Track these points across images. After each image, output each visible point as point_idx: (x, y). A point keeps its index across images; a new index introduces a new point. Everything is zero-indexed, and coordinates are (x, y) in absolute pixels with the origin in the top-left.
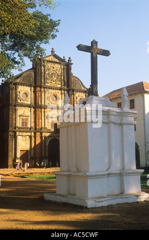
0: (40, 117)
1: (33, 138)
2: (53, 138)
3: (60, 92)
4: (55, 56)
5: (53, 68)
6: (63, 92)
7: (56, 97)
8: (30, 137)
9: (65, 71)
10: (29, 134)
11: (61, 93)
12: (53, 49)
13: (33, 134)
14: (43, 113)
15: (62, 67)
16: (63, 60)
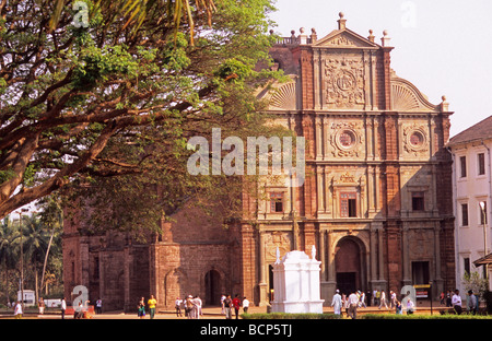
0: (313, 186)
1: (296, 234)
2: (345, 234)
3: (362, 121)
4: (348, 34)
5: (343, 64)
6: (369, 121)
7: (350, 134)
8: (291, 233)
9: (374, 66)
10: (289, 228)
11: (365, 126)
12: (341, 15)
13: (297, 229)
14: (320, 178)
15: (366, 59)
16: (368, 42)
